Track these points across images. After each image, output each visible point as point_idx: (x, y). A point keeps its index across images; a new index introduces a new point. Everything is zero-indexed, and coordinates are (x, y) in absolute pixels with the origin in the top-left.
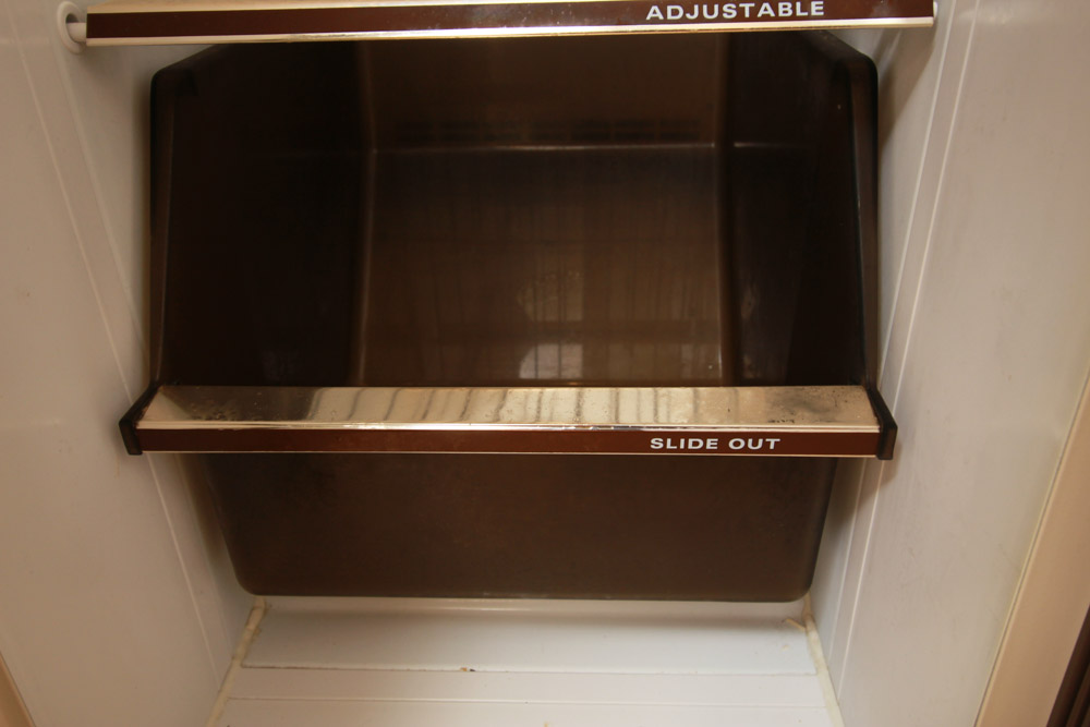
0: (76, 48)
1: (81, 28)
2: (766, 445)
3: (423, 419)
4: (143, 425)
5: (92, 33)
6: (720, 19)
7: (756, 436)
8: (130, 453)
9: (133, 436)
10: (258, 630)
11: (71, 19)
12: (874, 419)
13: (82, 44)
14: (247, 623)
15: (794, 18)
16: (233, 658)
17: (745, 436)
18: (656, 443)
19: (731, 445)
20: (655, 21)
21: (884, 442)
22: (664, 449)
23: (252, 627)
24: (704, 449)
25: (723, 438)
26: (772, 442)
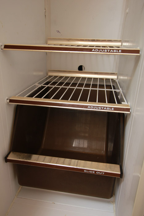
0: (7, 103)
1: (8, 101)
2: (102, 173)
3: (50, 163)
4: (8, 158)
5: (10, 102)
6: (98, 109)
7: (101, 172)
8: (6, 162)
9: (6, 160)
10: (20, 191)
11: (7, 99)
12: (120, 171)
13: (8, 103)
14: (19, 189)
15: (109, 110)
16: (16, 195)
17: (99, 172)
18: (85, 171)
19: (97, 173)
20: (89, 108)
21: (121, 175)
22: (86, 172)
23: (19, 190)
24: (92, 173)
25: (95, 171)
26: (103, 173)
